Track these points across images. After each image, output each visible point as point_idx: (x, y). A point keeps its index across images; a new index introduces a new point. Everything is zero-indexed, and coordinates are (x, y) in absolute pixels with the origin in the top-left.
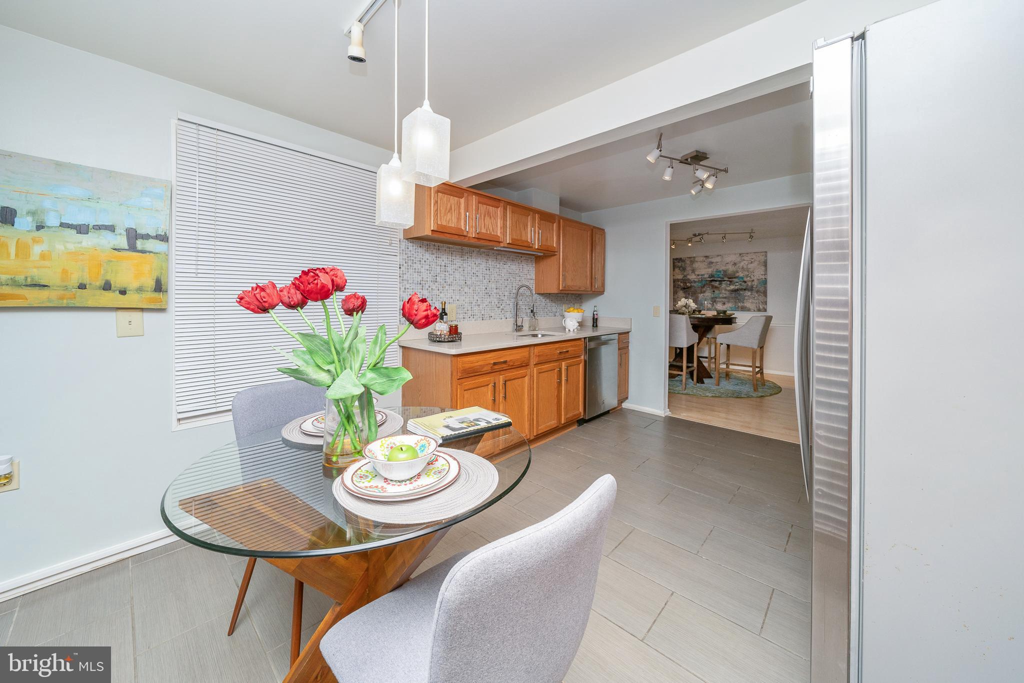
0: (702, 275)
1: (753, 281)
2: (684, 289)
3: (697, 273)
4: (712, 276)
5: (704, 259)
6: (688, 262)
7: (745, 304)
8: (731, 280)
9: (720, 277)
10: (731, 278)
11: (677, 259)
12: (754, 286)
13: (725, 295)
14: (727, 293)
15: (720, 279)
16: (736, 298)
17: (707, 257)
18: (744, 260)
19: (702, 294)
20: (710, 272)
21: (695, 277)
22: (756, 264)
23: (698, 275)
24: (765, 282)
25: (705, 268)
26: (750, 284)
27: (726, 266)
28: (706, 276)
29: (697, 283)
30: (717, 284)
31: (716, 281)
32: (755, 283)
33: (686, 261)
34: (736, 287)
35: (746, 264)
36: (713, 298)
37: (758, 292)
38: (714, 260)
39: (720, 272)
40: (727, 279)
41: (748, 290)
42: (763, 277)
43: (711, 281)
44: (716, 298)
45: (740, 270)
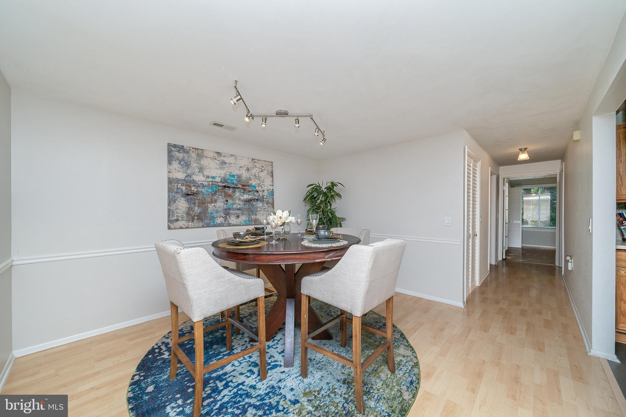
0: (213, 178)
1: (264, 191)
2: (188, 195)
3: (205, 173)
4: (224, 180)
5: (216, 155)
6: (193, 155)
7: (258, 217)
8: (244, 187)
9: (233, 183)
10: (245, 187)
11: (175, 146)
12: (265, 197)
13: (239, 206)
14: (241, 203)
15: (233, 186)
16: (249, 209)
17: (219, 154)
18: (256, 167)
19: (212, 204)
20: (223, 175)
21: (203, 179)
22: (266, 172)
23: (208, 177)
24: (272, 193)
25: (217, 169)
26: (261, 193)
27: (239, 170)
28: (218, 179)
29: (206, 189)
30: (230, 191)
31: (229, 187)
32: (266, 193)
33: (191, 152)
34: (250, 197)
35: (258, 172)
36: (226, 209)
37: (268, 203)
38: (227, 160)
39: (233, 176)
40: (241, 187)
41: (260, 201)
42: (271, 188)
43: (225, 187)
44: (230, 209)
45: (253, 177)
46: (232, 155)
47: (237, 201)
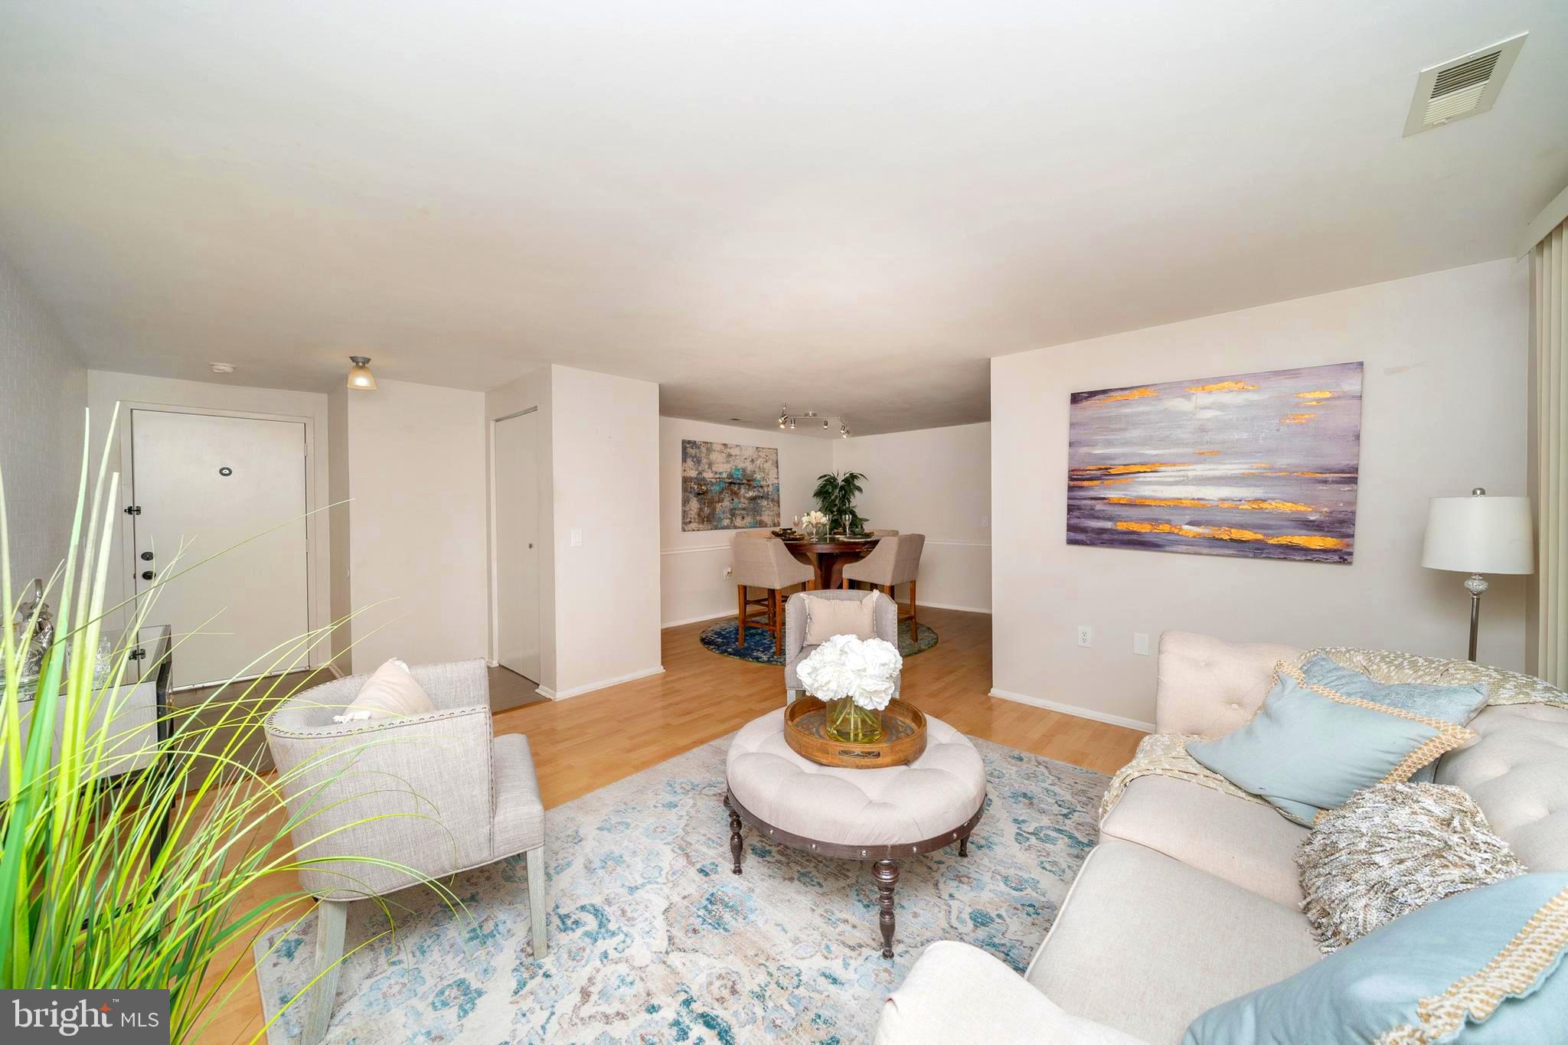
0: (721, 473)
1: (768, 485)
2: (699, 494)
3: (713, 469)
4: (730, 476)
5: (722, 448)
6: (704, 450)
9: (738, 479)
10: (749, 482)
11: (689, 443)
13: (744, 506)
14: (746, 502)
15: (738, 481)
16: (754, 509)
17: (725, 445)
18: (760, 457)
19: (720, 504)
20: (729, 470)
21: (712, 475)
22: (769, 463)
23: (716, 473)
24: (777, 489)
25: (723, 463)
26: (765, 489)
27: (744, 462)
28: (725, 475)
29: (714, 485)
30: (735, 488)
31: (734, 484)
32: (771, 489)
33: (702, 447)
34: (755, 494)
35: (762, 462)
36: (732, 509)
37: (772, 500)
38: (732, 452)
39: (739, 470)
40: (745, 482)
42: (775, 482)
43: (731, 483)
44: (735, 509)
45: (757, 470)
46: (737, 446)
47: (742, 499)
